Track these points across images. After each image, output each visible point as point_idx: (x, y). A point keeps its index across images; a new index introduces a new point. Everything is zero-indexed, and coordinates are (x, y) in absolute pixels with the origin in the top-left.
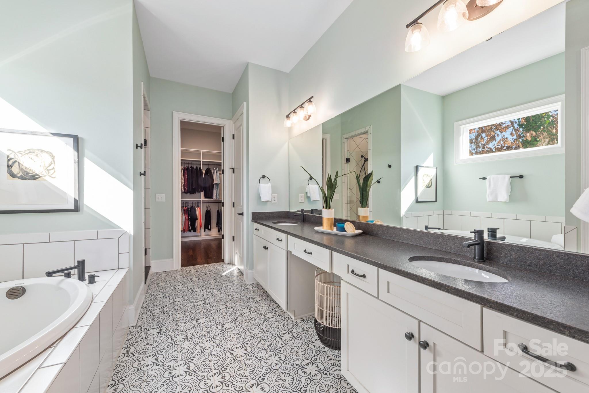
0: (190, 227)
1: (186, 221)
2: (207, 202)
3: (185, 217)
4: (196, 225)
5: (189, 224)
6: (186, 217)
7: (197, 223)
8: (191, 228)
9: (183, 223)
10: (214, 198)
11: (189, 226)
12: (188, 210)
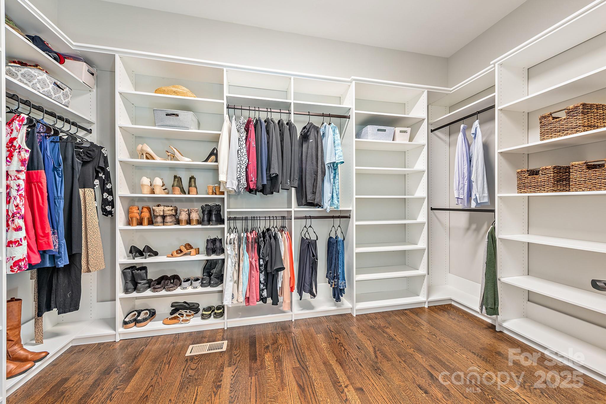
0: (263, 290)
1: (254, 272)
2: (306, 218)
3: (251, 263)
4: (279, 285)
5: (260, 282)
6: (254, 263)
7: (283, 277)
8: (265, 293)
9: (245, 277)
10: (327, 205)
11: (262, 286)
12: (257, 241)
